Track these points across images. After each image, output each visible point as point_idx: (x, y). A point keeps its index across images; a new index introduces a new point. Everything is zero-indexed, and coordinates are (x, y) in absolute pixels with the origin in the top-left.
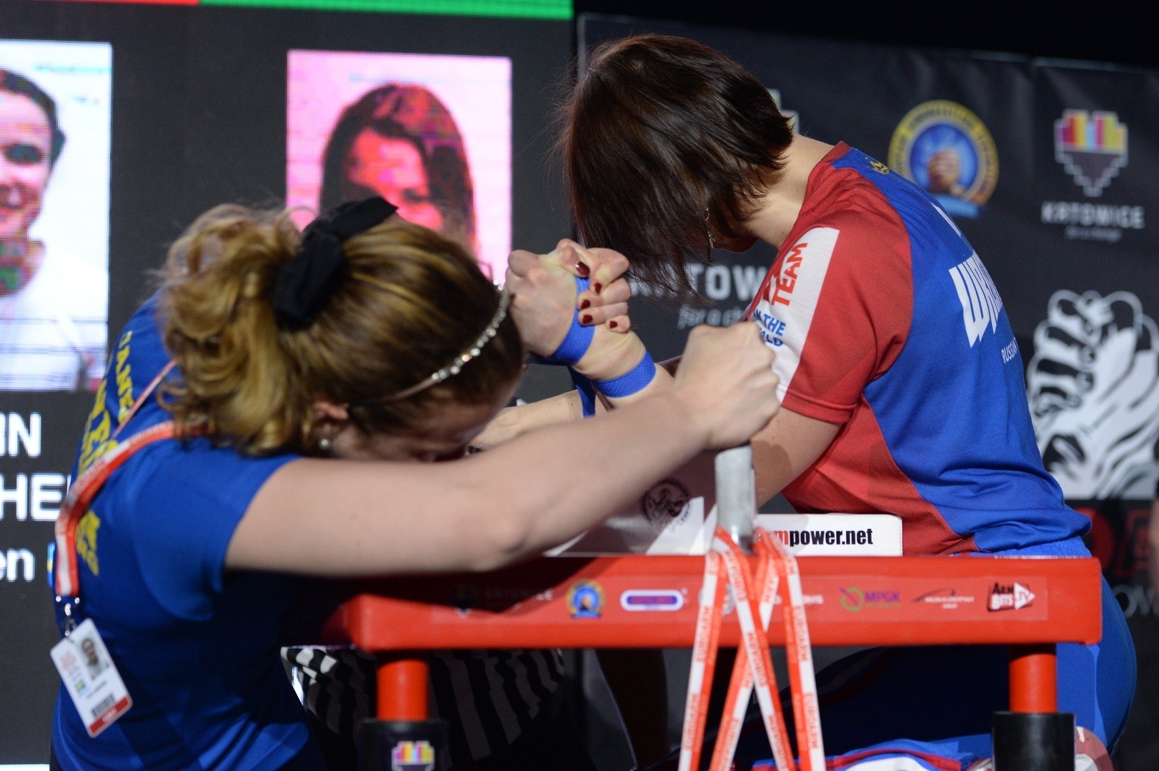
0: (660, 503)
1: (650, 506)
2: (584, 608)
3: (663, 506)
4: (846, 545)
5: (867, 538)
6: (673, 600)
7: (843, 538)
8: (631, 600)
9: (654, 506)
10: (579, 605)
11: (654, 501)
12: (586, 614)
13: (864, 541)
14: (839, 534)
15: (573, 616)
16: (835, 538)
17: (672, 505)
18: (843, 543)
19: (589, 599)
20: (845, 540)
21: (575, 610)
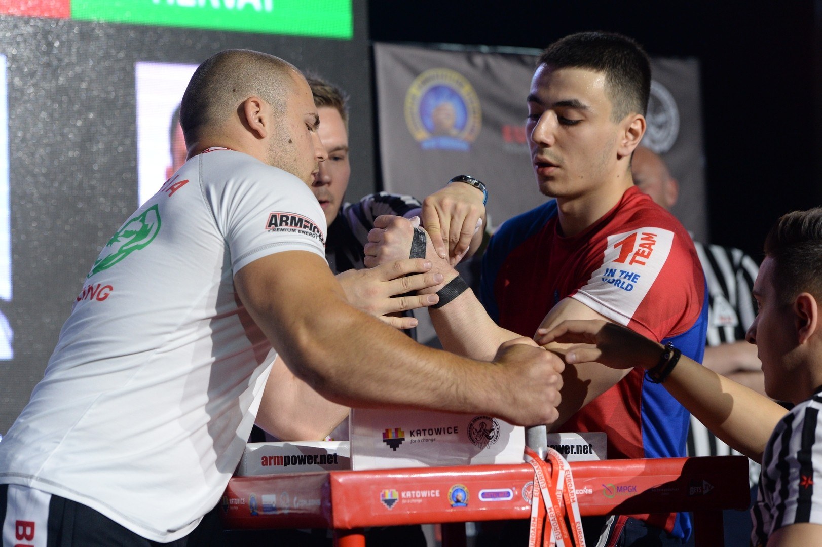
0: (480, 431)
1: (474, 434)
2: (458, 501)
3: (482, 433)
4: (576, 455)
5: (589, 450)
6: (508, 494)
7: (575, 450)
8: (484, 495)
9: (476, 433)
10: (455, 499)
11: (476, 430)
12: (459, 504)
13: (587, 452)
14: (572, 447)
15: (452, 506)
16: (570, 450)
17: (488, 432)
18: (575, 453)
19: (460, 496)
20: (576, 451)
21: (453, 503)
